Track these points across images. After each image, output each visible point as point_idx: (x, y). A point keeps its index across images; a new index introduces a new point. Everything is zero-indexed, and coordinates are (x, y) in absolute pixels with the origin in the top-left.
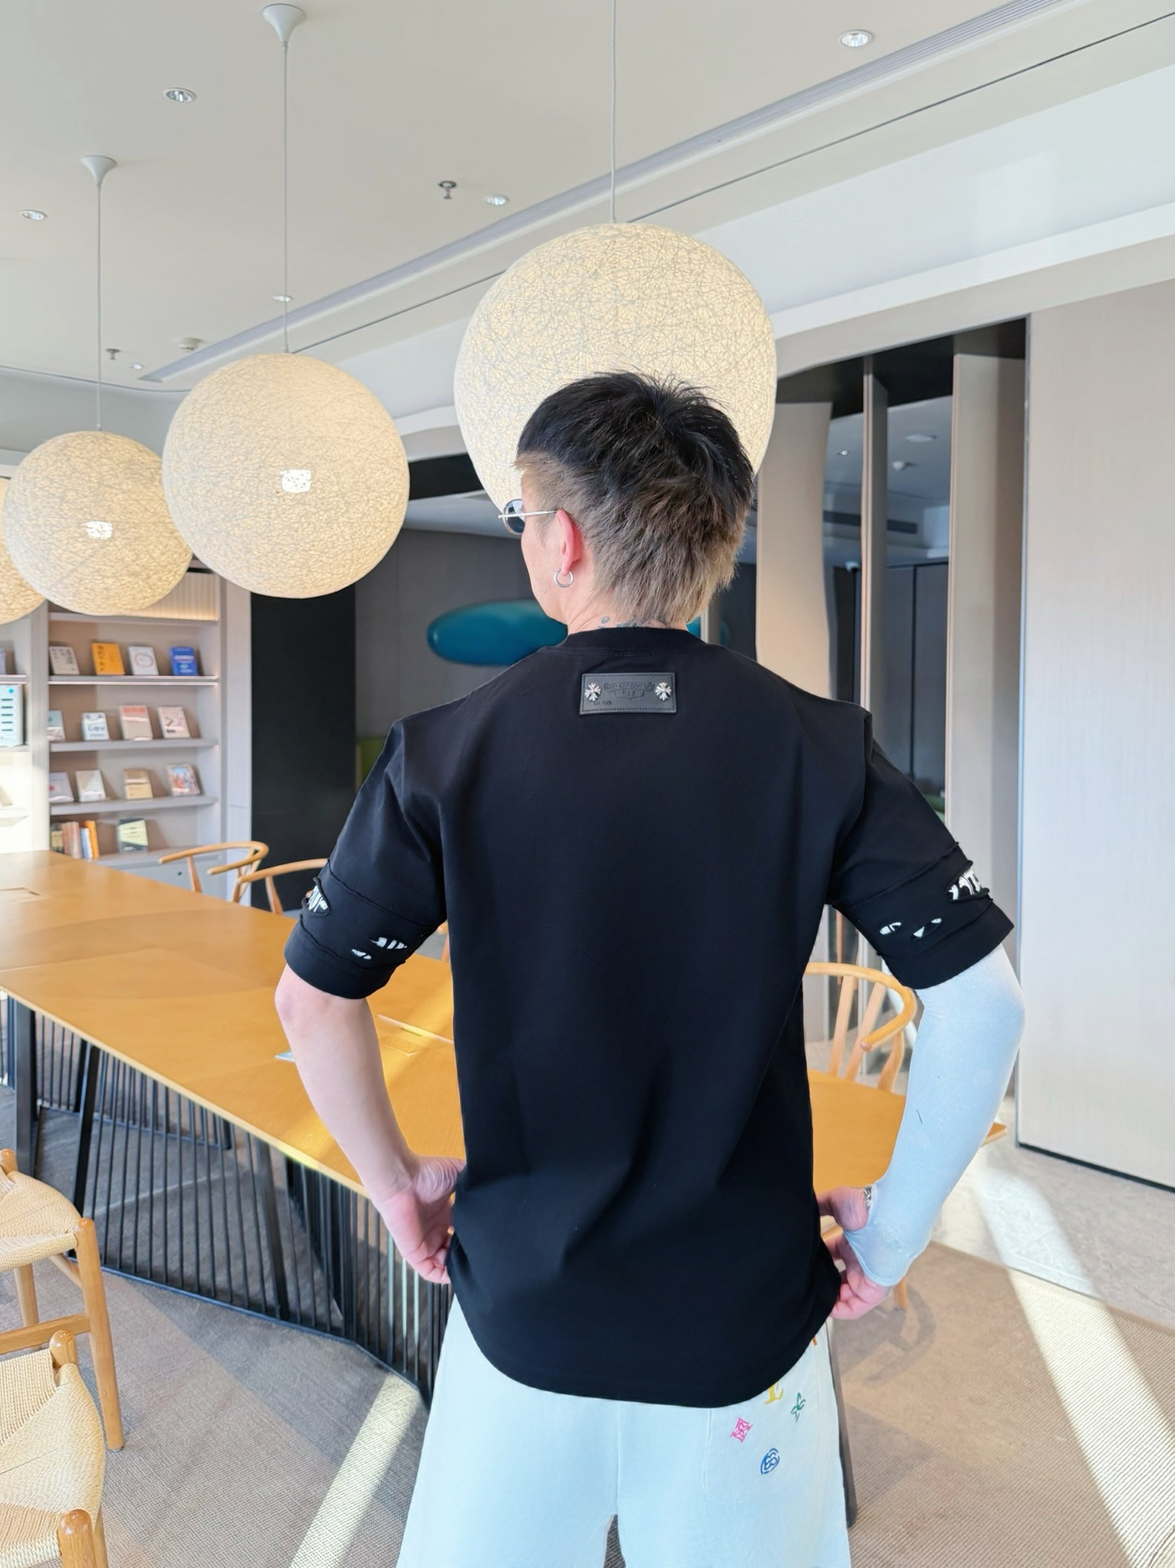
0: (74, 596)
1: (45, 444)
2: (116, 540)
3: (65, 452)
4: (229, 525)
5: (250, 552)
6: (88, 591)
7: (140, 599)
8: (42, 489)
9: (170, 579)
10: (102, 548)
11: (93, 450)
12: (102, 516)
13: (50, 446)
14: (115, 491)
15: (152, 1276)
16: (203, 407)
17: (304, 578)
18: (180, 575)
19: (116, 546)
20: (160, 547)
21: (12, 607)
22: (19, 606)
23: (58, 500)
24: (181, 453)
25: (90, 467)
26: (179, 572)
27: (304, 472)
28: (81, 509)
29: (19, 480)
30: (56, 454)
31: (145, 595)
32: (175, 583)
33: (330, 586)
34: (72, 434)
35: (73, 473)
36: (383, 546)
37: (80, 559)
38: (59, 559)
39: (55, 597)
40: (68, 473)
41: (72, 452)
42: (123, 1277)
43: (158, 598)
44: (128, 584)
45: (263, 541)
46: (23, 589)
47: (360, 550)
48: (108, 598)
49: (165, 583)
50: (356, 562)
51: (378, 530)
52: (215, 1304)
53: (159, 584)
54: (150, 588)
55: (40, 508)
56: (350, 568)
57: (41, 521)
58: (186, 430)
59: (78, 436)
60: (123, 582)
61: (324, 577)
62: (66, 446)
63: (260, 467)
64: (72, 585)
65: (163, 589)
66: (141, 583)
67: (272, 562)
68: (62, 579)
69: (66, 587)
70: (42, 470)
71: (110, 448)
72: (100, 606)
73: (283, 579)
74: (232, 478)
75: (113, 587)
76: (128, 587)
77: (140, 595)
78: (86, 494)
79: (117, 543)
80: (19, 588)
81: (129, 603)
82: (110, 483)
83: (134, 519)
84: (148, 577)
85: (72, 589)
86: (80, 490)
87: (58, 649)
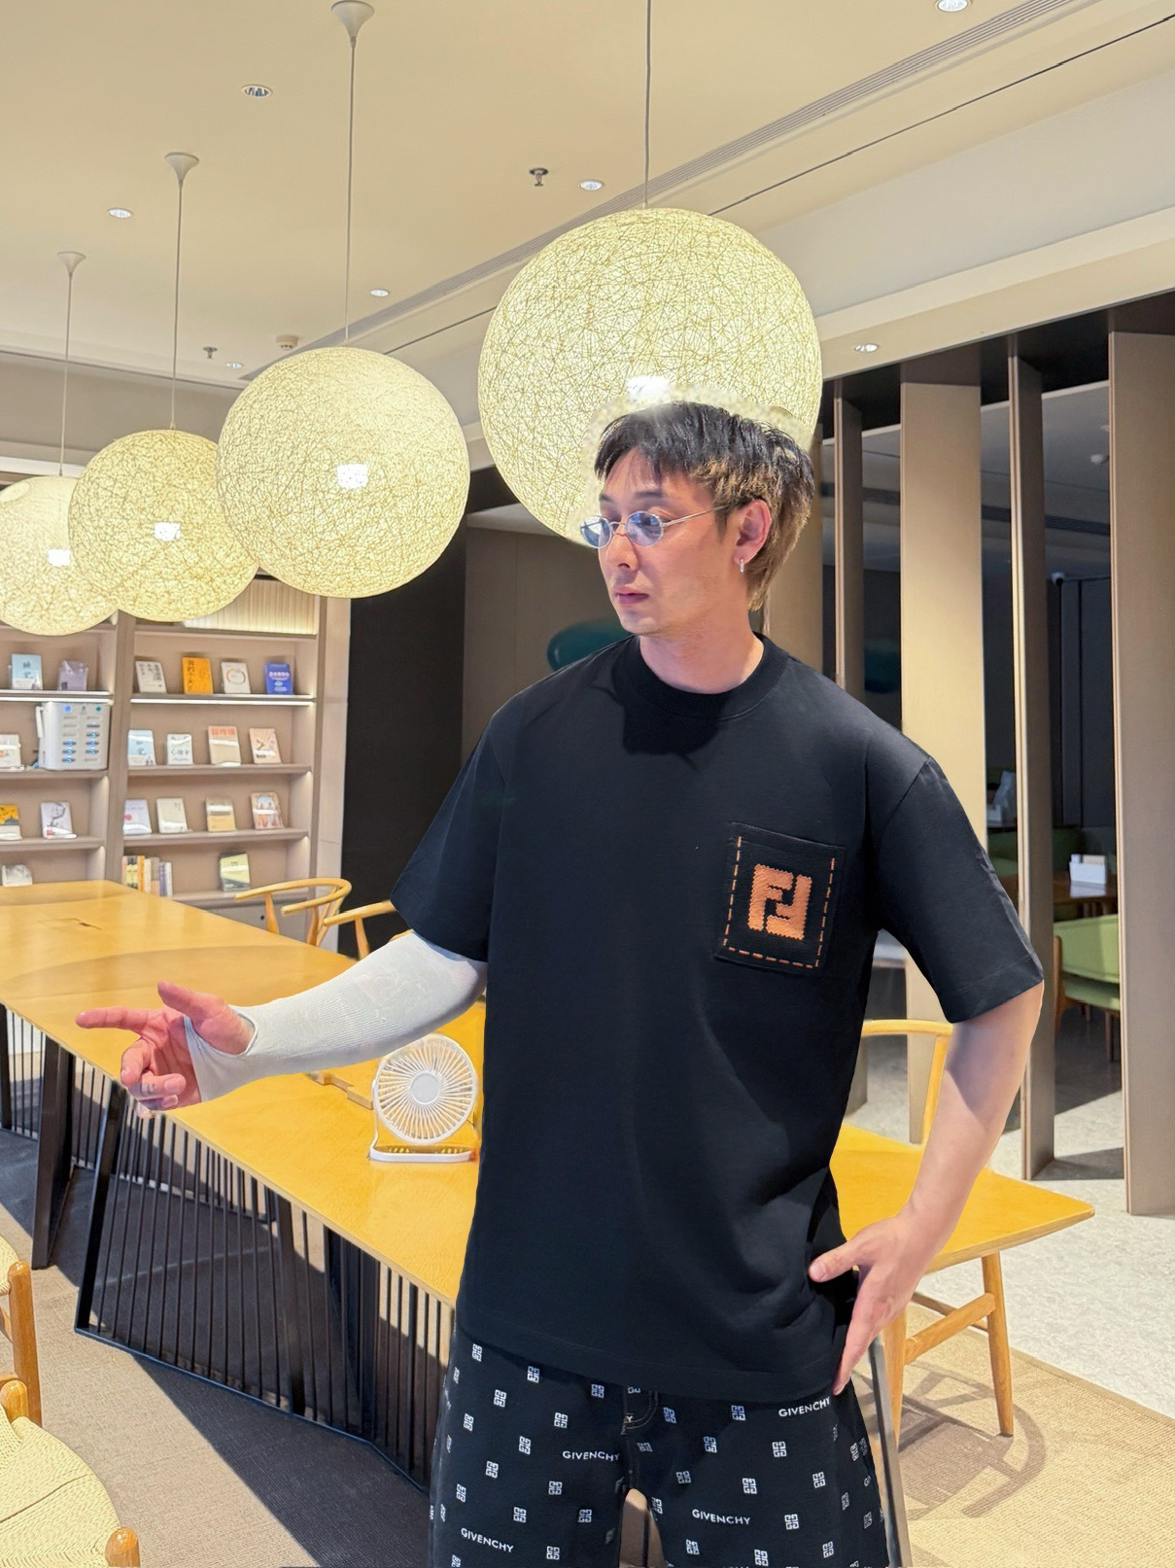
1: (114, 444)
2: (179, 541)
6: (148, 595)
8: (106, 489)
10: (164, 549)
11: (160, 449)
17: (353, 577)
18: (247, 582)
20: (225, 547)
22: (89, 615)
23: (119, 500)
25: (156, 466)
26: (245, 579)
27: (350, 465)
28: (143, 509)
30: (123, 453)
31: (208, 600)
32: (241, 591)
34: (142, 433)
35: (138, 472)
36: (438, 542)
37: (141, 561)
40: (133, 474)
41: (139, 451)
44: (190, 587)
45: (309, 538)
47: (409, 546)
48: (169, 603)
49: (232, 586)
53: (223, 587)
54: (215, 592)
55: (103, 508)
56: (401, 565)
59: (147, 436)
60: (185, 585)
61: (373, 575)
62: (133, 445)
63: (305, 462)
64: (133, 588)
65: (228, 593)
66: (205, 587)
70: (108, 470)
72: (163, 612)
77: (203, 599)
78: (149, 493)
79: (179, 544)
81: (192, 608)
83: (199, 519)
84: (212, 580)
85: (132, 593)
86: (144, 490)
87: (146, 664)
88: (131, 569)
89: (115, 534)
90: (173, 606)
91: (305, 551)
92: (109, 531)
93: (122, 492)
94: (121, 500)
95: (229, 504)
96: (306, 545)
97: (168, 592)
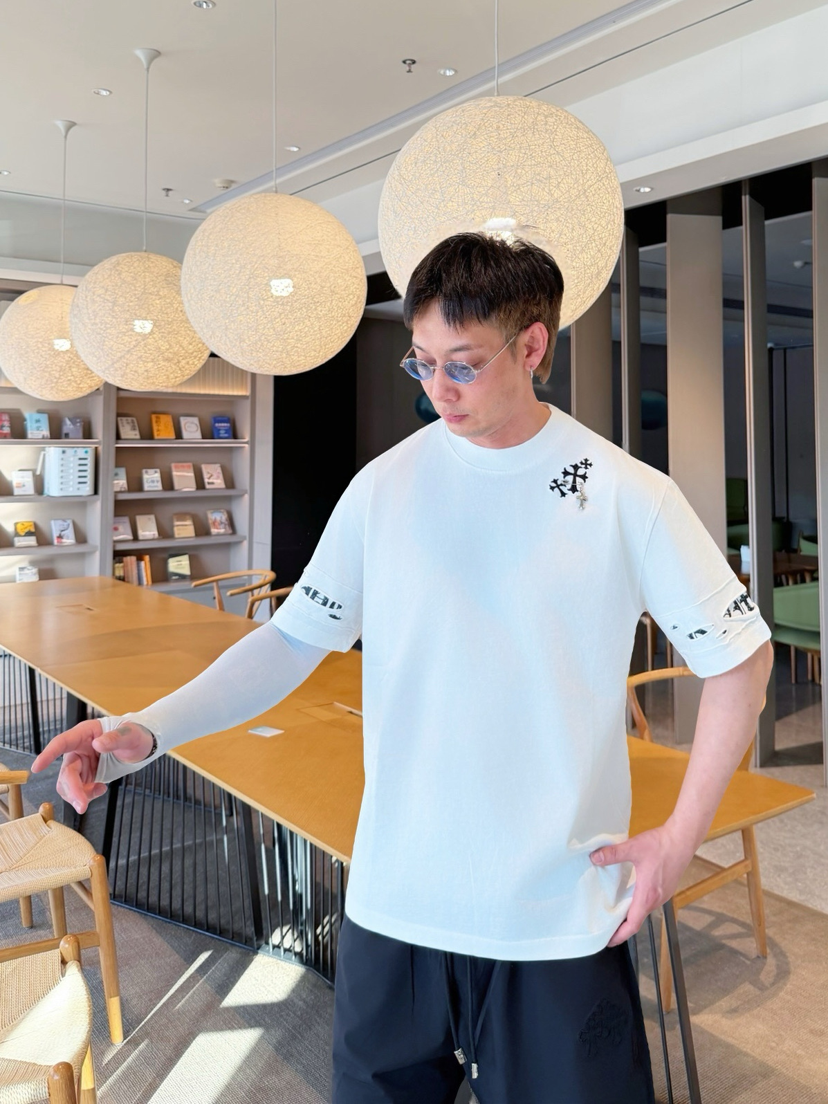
0: (122, 376)
1: (103, 263)
2: (154, 333)
3: (118, 268)
4: (227, 321)
5: (244, 341)
6: (132, 373)
7: (172, 379)
8: (99, 296)
9: (196, 363)
10: (144, 340)
11: (138, 266)
12: (144, 315)
13: (107, 264)
14: (154, 297)
15: (160, 912)
16: (210, 234)
17: (284, 360)
18: (203, 360)
19: (154, 338)
20: (188, 339)
21: (81, 386)
22: (86, 385)
23: (110, 304)
24: (193, 269)
25: (136, 279)
26: (203, 358)
27: (282, 280)
28: (128, 311)
29: (83, 290)
30: (111, 270)
31: (176, 375)
32: (199, 366)
33: (305, 366)
34: (124, 255)
35: (123, 284)
36: (346, 335)
37: (127, 349)
38: (111, 349)
39: (108, 378)
41: (122, 268)
42: (138, 912)
43: (186, 377)
44: (163, 367)
45: (253, 333)
46: (90, 372)
47: (326, 338)
48: (148, 378)
49: (192, 366)
50: (324, 347)
51: (340, 323)
52: (206, 935)
53: (187, 366)
54: (180, 369)
55: (97, 310)
56: (320, 352)
57: (98, 321)
58: (197, 251)
59: (127, 256)
60: (159, 366)
61: (300, 359)
62: (118, 264)
63: (250, 278)
64: (121, 368)
65: (190, 370)
66: (173, 366)
67: (260, 348)
68: (113, 364)
69: (116, 370)
70: (100, 282)
71: (151, 265)
72: (142, 384)
73: (268, 361)
74: (229, 286)
75: (152, 369)
76: (163, 369)
77: (172, 375)
78: (132, 299)
80: (85, 371)
81: (164, 382)
82: (150, 291)
83: (168, 318)
84: (179, 362)
85: (120, 372)
86: (128, 297)
88: (119, 354)
89: (107, 328)
90: (150, 381)
93: (111, 299)
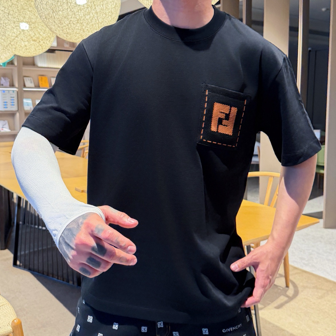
31: (39, 48)
37: (16, 35)
48: (26, 49)
53: (44, 44)
54: (41, 45)
60: (31, 43)
66: (37, 44)
76: (33, 45)
78: (16, 12)
83: (33, 21)
84: (40, 42)
85: (14, 47)
86: (15, 10)
87: (27, 78)
88: (13, 38)
89: (6, 26)
90: (28, 51)
91: (66, 25)
92: (4, 25)
93: (8, 12)
94: (7, 14)
95: (39, 9)
96: (66, 22)
97: (26, 46)
